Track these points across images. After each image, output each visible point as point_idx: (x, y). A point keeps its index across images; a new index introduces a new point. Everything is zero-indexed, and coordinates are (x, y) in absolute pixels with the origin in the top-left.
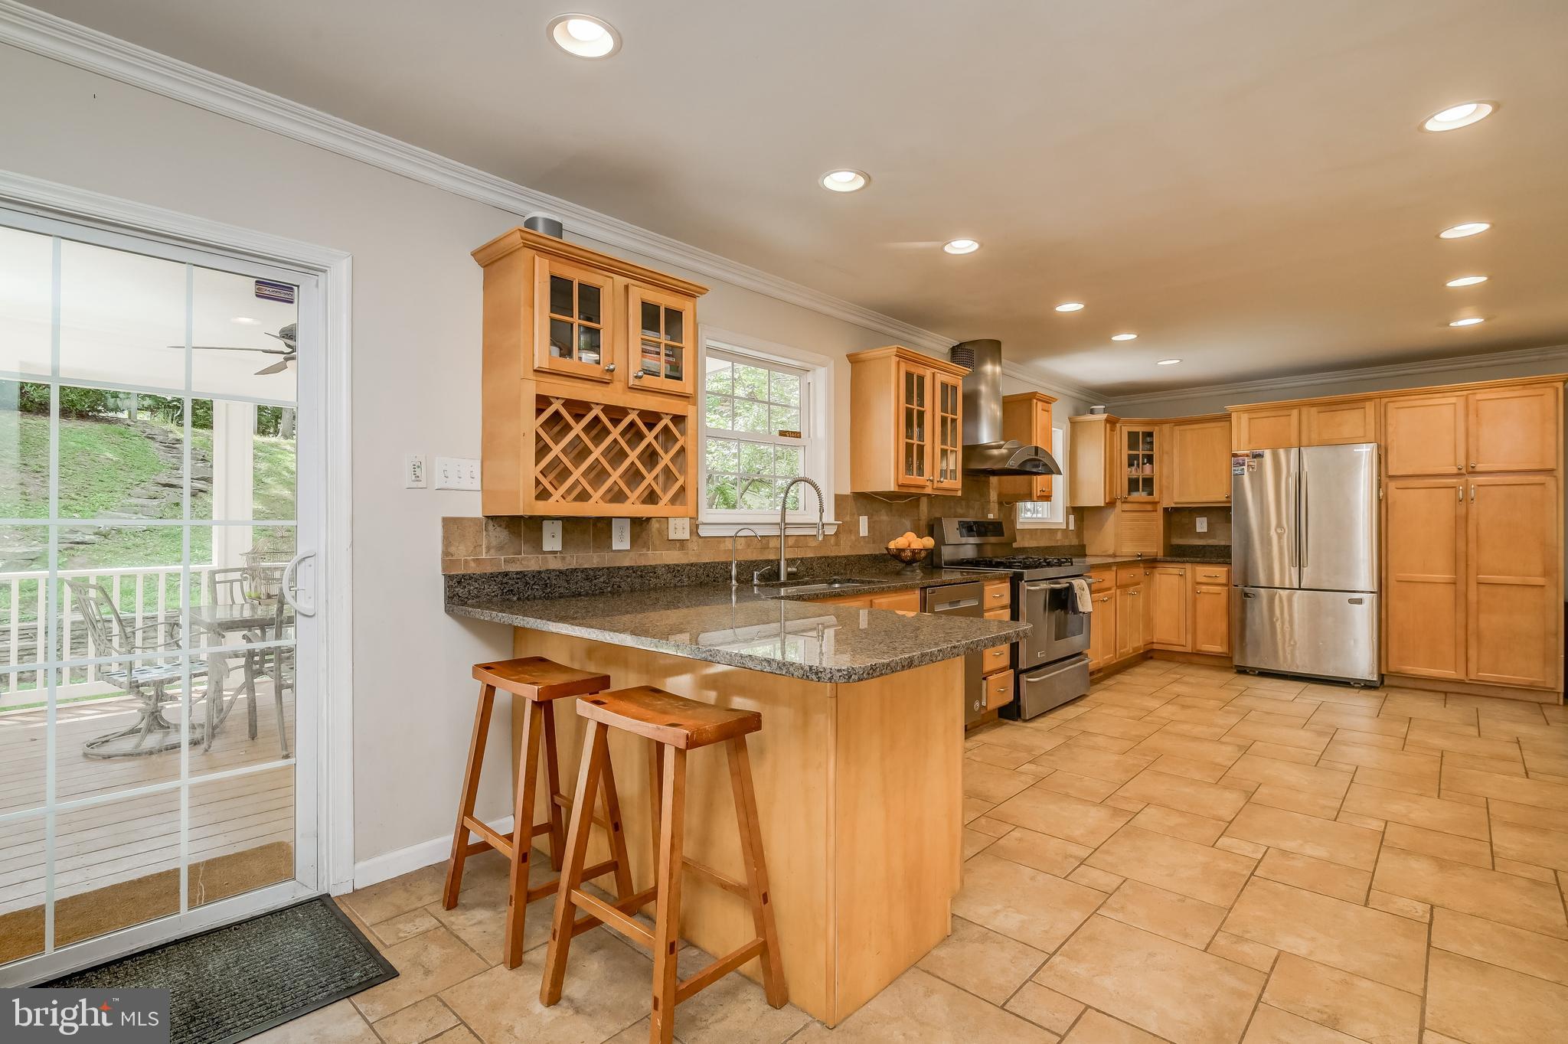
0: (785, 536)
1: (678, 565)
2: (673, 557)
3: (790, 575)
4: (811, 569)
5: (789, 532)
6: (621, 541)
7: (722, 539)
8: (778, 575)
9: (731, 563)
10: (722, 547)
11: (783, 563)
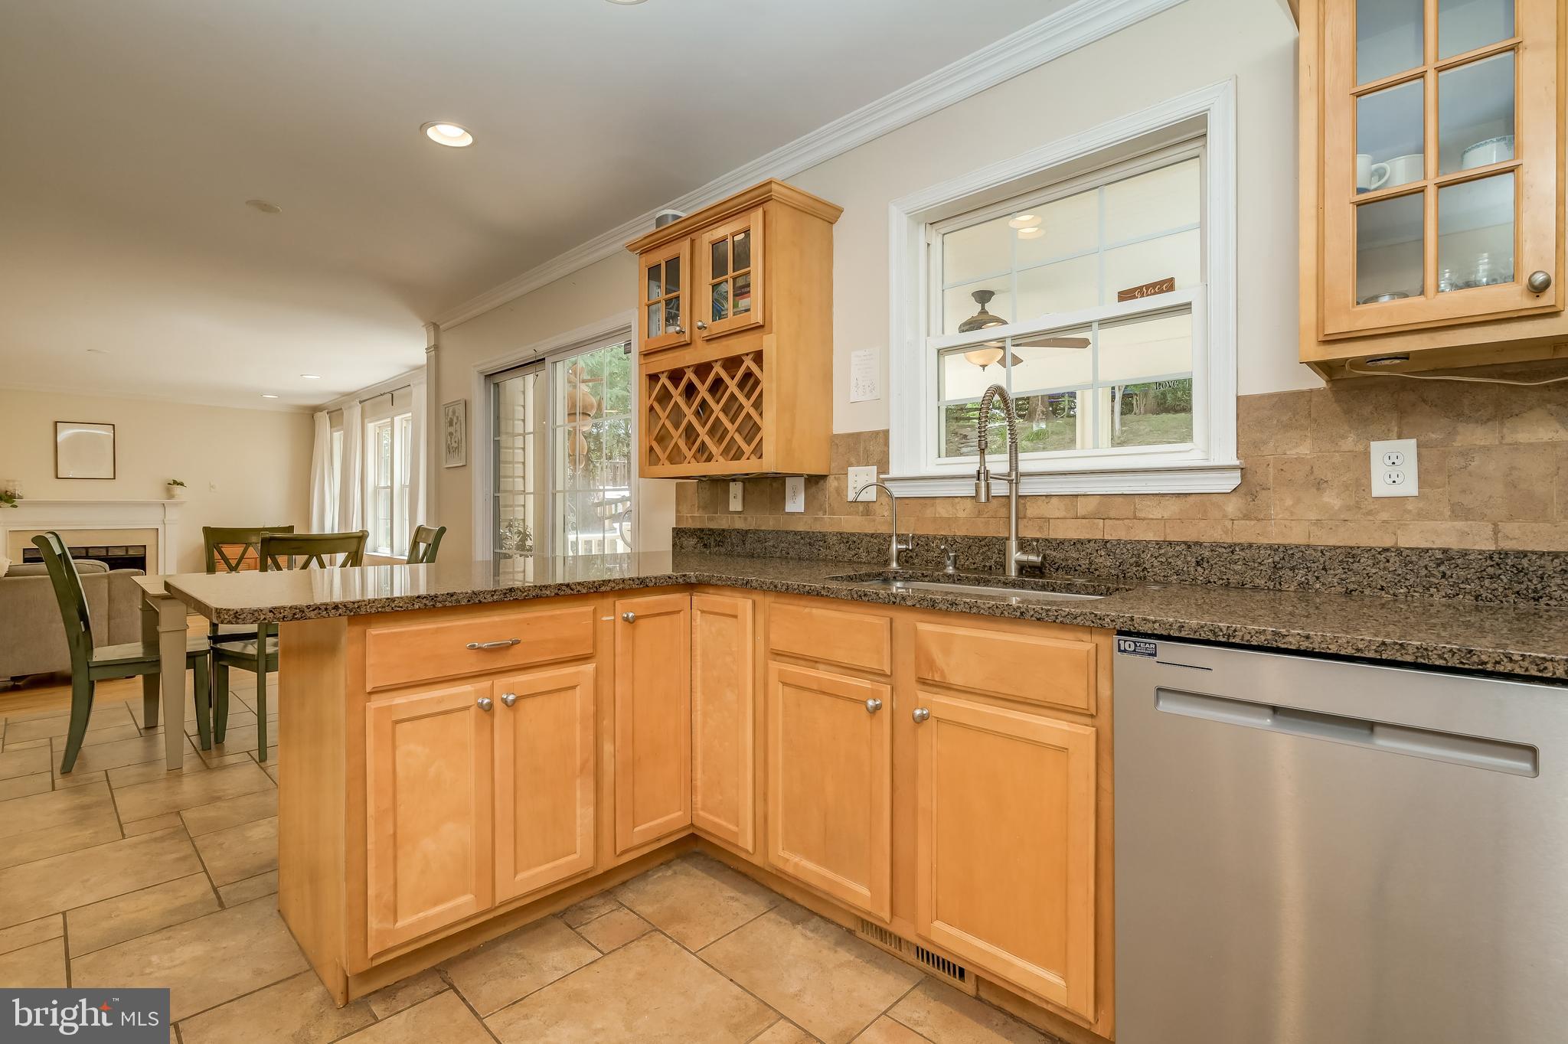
0: (1019, 497)
1: (853, 534)
2: (852, 524)
3: (1022, 568)
4: (1138, 565)
5: (1024, 490)
6: (796, 503)
7: (927, 501)
8: (1003, 566)
9: (891, 536)
10: (929, 513)
11: (1013, 544)
